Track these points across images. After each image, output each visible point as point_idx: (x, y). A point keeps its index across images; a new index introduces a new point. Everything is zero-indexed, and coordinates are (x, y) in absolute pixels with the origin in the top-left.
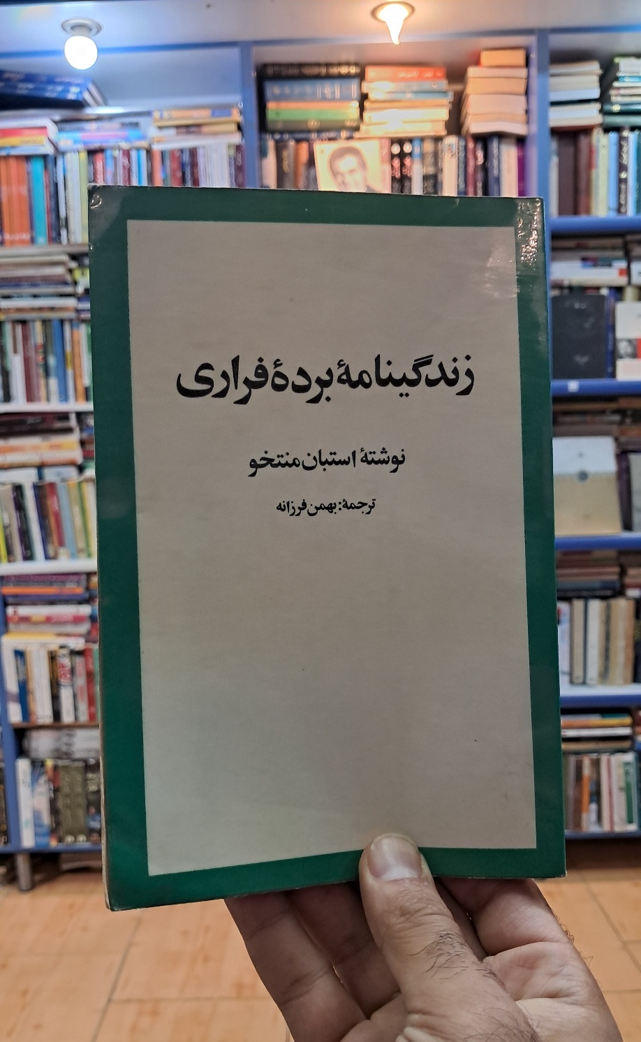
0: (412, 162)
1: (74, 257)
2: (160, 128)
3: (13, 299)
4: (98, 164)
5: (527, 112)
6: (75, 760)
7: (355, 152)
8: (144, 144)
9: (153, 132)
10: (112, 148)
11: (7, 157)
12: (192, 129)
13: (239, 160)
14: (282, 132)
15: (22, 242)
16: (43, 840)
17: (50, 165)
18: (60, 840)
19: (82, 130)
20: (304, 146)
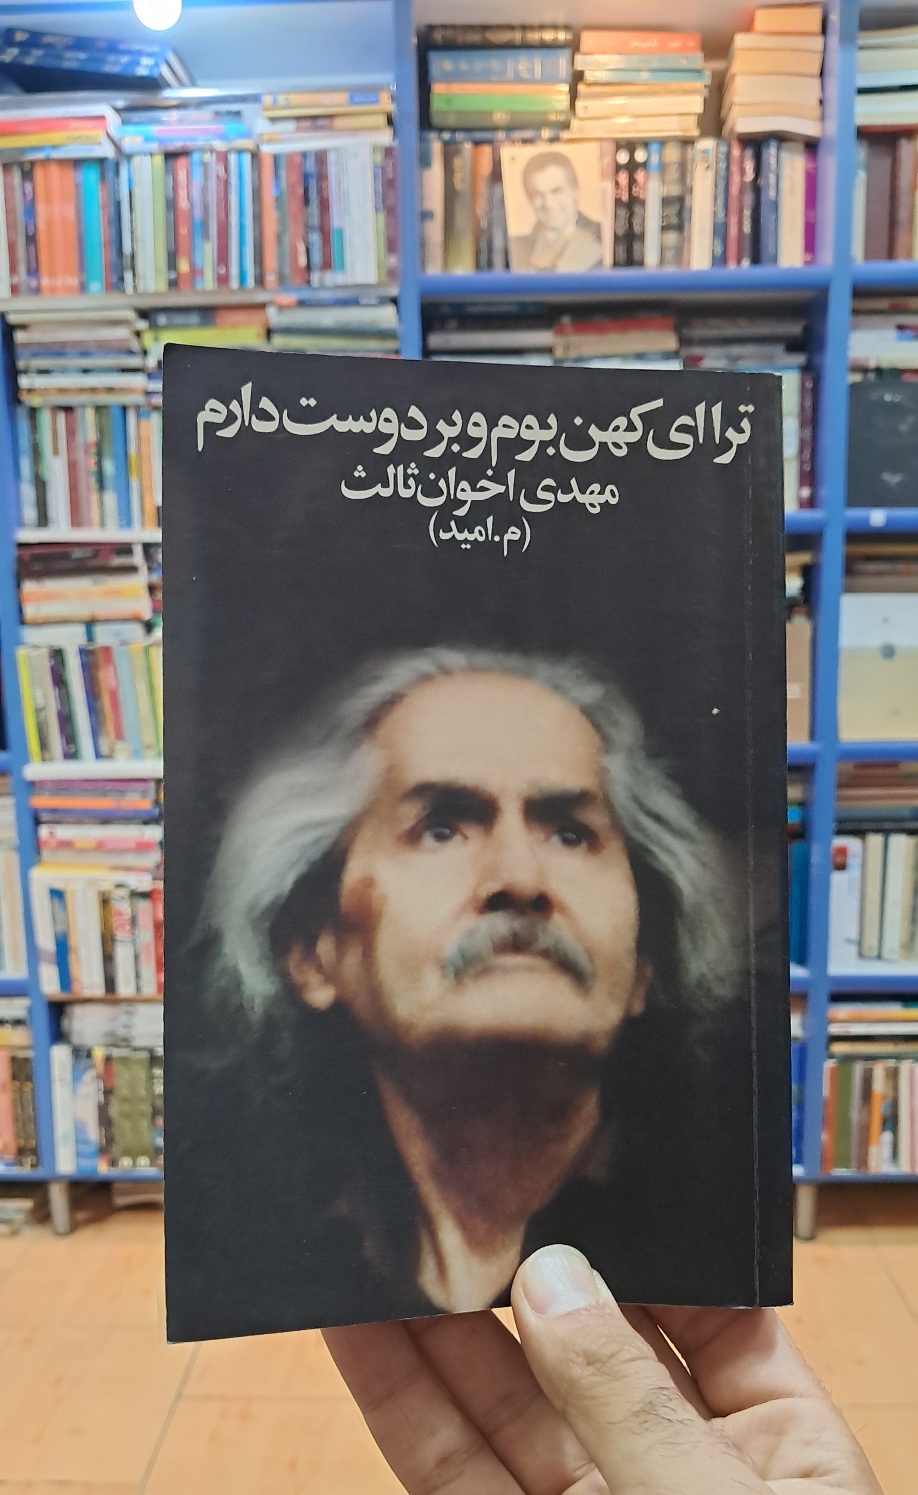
0: (647, 177)
1: (144, 314)
2: (273, 120)
3: (54, 374)
4: (180, 173)
5: (821, 102)
6: (136, 1049)
7: (562, 161)
8: (248, 144)
9: (261, 126)
10: (202, 150)
11: (47, 161)
12: (321, 122)
13: (390, 169)
14: (453, 130)
15: (69, 289)
16: (87, 1164)
17: (110, 175)
18: (113, 1163)
19: (158, 122)
20: (487, 150)
